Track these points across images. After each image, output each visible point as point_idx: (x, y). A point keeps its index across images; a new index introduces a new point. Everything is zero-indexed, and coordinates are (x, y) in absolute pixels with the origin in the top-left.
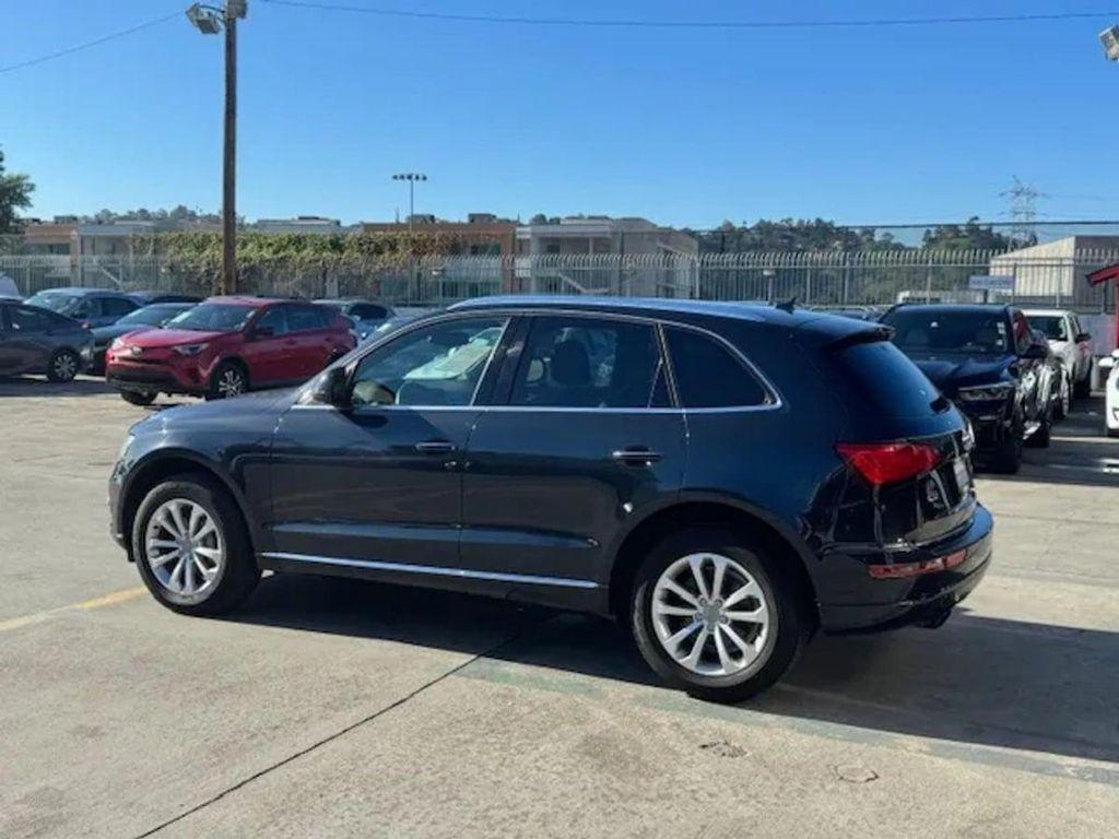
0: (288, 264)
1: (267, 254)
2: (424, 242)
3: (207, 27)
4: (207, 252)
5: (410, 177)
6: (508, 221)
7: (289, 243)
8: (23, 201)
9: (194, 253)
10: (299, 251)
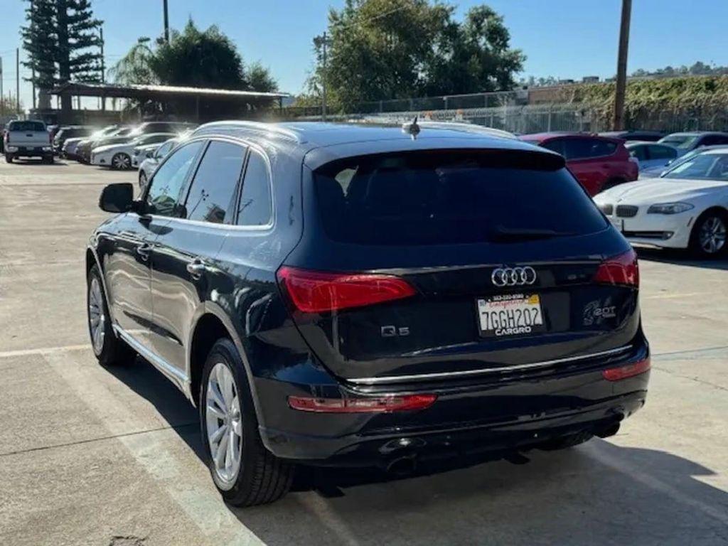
0: (669, 104)
1: (653, 97)
4: (608, 99)
7: (672, 86)
8: (518, 68)
9: (601, 99)
10: (679, 93)
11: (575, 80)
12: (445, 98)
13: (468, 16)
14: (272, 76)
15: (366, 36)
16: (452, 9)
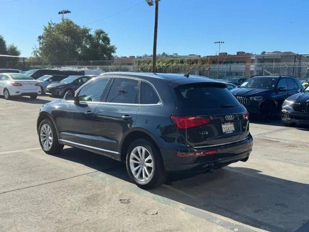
0: (169, 67)
2: (205, 61)
3: (150, 4)
4: (150, 65)
5: (219, 42)
6: (249, 54)
8: (114, 52)
9: (147, 65)
10: (172, 63)
11: (127, 57)
12: (91, 61)
13: (95, 32)
14: (18, 49)
15: (59, 37)
16: (90, 30)
